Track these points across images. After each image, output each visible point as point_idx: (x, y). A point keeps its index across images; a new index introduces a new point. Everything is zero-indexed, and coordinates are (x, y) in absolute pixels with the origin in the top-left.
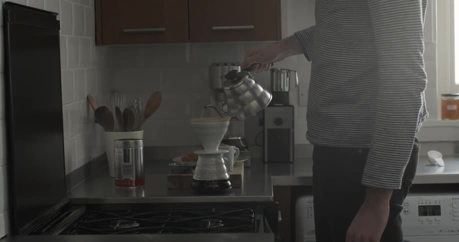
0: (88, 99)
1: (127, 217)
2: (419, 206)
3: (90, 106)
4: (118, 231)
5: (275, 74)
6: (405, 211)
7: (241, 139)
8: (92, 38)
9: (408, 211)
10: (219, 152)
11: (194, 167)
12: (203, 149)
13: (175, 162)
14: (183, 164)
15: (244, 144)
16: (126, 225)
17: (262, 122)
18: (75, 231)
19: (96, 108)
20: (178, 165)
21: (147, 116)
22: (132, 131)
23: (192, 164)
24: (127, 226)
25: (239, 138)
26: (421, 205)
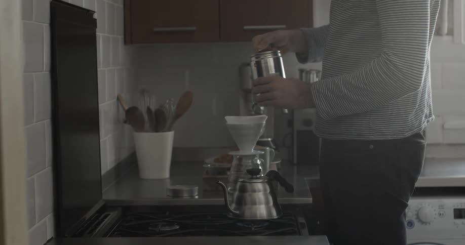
0: (118, 99)
1: (167, 219)
2: (454, 209)
3: (120, 106)
4: (161, 233)
5: (304, 74)
6: (440, 214)
7: (272, 141)
8: (121, 37)
9: (443, 214)
10: (254, 153)
11: (229, 169)
12: (238, 149)
13: (209, 164)
14: (217, 165)
15: (274, 146)
16: (167, 227)
17: (291, 123)
18: (116, 233)
19: (126, 108)
20: (213, 167)
21: (177, 117)
22: (163, 132)
23: (226, 165)
24: (168, 229)
25: (270, 139)
26: (456, 207)
